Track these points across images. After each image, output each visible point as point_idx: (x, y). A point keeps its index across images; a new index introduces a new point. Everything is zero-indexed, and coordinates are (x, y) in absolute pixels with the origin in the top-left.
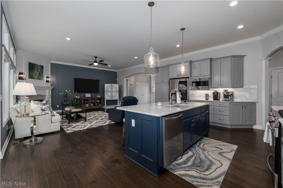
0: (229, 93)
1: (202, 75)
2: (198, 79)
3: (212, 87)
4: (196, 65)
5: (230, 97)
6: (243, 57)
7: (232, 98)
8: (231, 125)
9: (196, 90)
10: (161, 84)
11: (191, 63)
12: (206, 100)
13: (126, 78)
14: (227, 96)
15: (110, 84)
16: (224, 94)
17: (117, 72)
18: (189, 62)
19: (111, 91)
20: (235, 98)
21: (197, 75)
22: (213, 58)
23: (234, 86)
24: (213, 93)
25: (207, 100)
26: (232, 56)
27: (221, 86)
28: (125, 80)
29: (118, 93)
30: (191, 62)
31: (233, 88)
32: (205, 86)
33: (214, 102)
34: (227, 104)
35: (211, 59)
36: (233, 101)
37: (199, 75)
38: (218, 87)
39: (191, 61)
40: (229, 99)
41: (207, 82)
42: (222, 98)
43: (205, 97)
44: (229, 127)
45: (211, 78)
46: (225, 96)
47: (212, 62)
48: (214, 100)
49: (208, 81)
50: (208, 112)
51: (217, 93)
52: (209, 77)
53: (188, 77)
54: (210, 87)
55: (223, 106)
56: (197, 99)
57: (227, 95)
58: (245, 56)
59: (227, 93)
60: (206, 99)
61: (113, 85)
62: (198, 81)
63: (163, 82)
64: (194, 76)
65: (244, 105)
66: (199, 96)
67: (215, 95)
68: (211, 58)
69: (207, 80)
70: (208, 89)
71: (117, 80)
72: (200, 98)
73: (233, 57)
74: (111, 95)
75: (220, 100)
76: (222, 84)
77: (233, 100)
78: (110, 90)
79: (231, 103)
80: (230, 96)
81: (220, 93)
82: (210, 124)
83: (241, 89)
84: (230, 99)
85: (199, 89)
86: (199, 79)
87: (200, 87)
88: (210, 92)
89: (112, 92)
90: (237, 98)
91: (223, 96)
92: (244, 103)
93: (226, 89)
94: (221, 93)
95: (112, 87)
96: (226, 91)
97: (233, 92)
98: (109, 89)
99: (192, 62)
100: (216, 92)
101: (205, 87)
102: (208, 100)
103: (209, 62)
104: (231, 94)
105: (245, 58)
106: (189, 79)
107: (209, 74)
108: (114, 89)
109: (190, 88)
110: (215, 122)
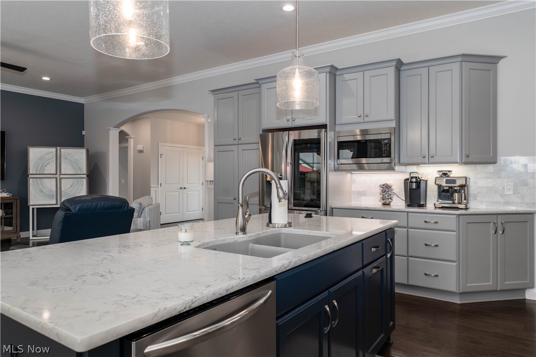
0: (454, 181)
1: (371, 118)
2: (358, 132)
3: (401, 161)
4: (351, 83)
5: (456, 195)
6: (494, 60)
7: (465, 199)
8: (462, 294)
9: (350, 171)
10: (235, 148)
11: (335, 75)
12: (383, 208)
13: (118, 126)
14: (447, 191)
15: (53, 150)
16: (440, 186)
17: (84, 104)
18: (328, 70)
19: (57, 176)
20: (471, 198)
21: (353, 118)
22: (405, 61)
23: (470, 160)
24: (406, 180)
25: (387, 208)
26: (464, 55)
27: (430, 159)
28: (114, 135)
29: (85, 181)
30: (333, 72)
31: (466, 163)
32: (380, 156)
33: (408, 212)
34: (449, 219)
35: (399, 65)
36: (466, 209)
37: (361, 120)
38: (420, 160)
39: (332, 66)
40: (454, 203)
41: (386, 144)
42: (432, 200)
43: (379, 197)
44: (457, 300)
45: (398, 130)
46: (444, 191)
47: (402, 73)
48: (409, 206)
49: (390, 139)
50: (389, 255)
51: (418, 183)
52: (393, 124)
53: (324, 126)
54: (397, 161)
55: (436, 226)
56: (355, 203)
57: (450, 187)
58: (501, 58)
59: (447, 182)
60: (382, 202)
61: (65, 151)
62: (359, 138)
63: (240, 142)
64: (343, 122)
65: (499, 224)
66: (362, 194)
67: (411, 189)
68: (397, 58)
69: (387, 136)
70: (391, 169)
71: (84, 133)
72: (363, 198)
73: (466, 58)
74: (55, 189)
75: (428, 205)
76: (432, 152)
77: (468, 206)
78: (51, 169)
79: (461, 217)
80: (456, 191)
81: (426, 181)
82: (397, 290)
83: (491, 167)
84: (456, 202)
85: (361, 168)
86: (362, 131)
87: (364, 160)
88: (396, 179)
89: (61, 179)
90: (478, 199)
91: (436, 193)
92: (499, 216)
93: (445, 168)
94: (429, 183)
95: (58, 159)
96: (445, 174)
97: (466, 178)
98: (47, 168)
99: (338, 73)
100: (414, 180)
101: (379, 160)
102: (389, 204)
103: (391, 71)
104: (462, 187)
105: (501, 64)
106: (326, 131)
107: (392, 115)
108: (66, 169)
109: (331, 163)
110: (411, 283)
